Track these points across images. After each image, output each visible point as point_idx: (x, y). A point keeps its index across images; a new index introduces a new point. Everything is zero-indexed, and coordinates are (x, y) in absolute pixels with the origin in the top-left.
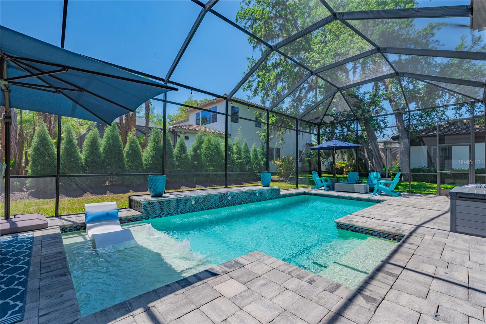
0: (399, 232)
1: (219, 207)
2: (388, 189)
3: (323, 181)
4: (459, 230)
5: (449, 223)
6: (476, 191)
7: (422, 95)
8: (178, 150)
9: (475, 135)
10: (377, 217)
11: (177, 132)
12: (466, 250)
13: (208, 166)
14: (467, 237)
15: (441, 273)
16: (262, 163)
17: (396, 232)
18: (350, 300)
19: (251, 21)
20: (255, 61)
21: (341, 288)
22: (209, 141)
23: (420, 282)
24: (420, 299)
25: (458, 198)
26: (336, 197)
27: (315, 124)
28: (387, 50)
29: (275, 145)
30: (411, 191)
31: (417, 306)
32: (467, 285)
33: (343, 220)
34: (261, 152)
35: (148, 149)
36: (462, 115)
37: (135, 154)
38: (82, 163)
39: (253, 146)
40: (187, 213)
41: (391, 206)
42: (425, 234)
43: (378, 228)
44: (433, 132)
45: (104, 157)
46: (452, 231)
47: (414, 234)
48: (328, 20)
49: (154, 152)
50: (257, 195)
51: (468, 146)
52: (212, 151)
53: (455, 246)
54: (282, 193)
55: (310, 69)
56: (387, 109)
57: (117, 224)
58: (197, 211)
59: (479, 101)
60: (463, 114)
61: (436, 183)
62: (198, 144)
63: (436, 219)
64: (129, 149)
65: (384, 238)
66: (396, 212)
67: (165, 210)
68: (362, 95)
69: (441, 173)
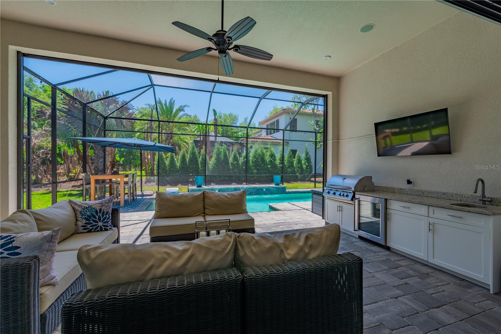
11: (243, 144)
13: (253, 170)
16: (304, 166)
38: (177, 168)
45: (189, 165)
50: (264, 190)
54: (289, 190)
64: (202, 160)
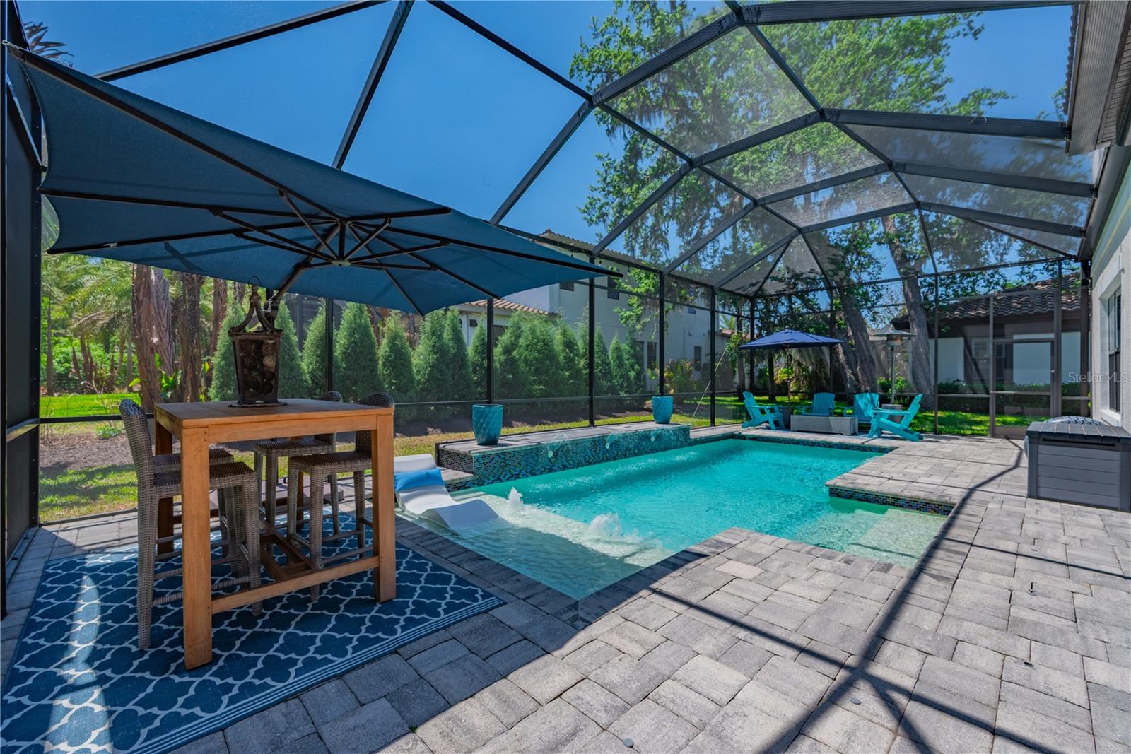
0: (944, 499)
1: (590, 464)
2: (898, 426)
3: (767, 412)
4: (1042, 495)
5: (1026, 485)
6: (1070, 430)
7: (956, 235)
8: (475, 351)
9: (1063, 316)
10: (895, 476)
12: (1058, 523)
13: (532, 383)
14: (1056, 505)
15: (1026, 549)
16: (632, 374)
17: (939, 500)
18: (914, 578)
19: (602, 76)
20: (615, 161)
21: (893, 568)
22: (533, 331)
23: (1000, 561)
24: (1007, 577)
25: (1041, 441)
26: (798, 442)
27: (746, 297)
28: (907, 169)
29: (651, 336)
30: (939, 430)
31: (1004, 583)
32: (1065, 561)
33: (839, 482)
34: (629, 352)
35: (420, 348)
36: (1034, 276)
37: (399, 359)
38: (306, 381)
39: (615, 340)
40: (541, 474)
41: (911, 458)
42: (988, 502)
43: (906, 494)
44: (975, 309)
45: (344, 369)
46: (1030, 496)
47: (969, 501)
48: (809, 121)
49: (435, 356)
50: (653, 439)
51: (1049, 344)
52: (539, 352)
53: (1039, 516)
54: (694, 435)
55: (735, 183)
56: (882, 261)
57: (443, 493)
58: (556, 471)
59: (1070, 257)
60: (1036, 273)
61: (986, 412)
62: (513, 339)
63: (999, 478)
64: (390, 352)
65: (917, 509)
66: (926, 468)
67: (507, 468)
68: (836, 235)
69: (997, 395)
